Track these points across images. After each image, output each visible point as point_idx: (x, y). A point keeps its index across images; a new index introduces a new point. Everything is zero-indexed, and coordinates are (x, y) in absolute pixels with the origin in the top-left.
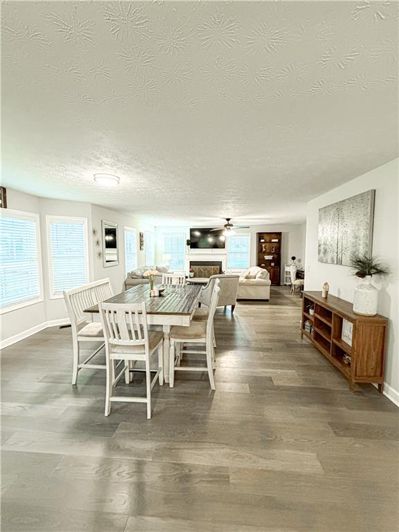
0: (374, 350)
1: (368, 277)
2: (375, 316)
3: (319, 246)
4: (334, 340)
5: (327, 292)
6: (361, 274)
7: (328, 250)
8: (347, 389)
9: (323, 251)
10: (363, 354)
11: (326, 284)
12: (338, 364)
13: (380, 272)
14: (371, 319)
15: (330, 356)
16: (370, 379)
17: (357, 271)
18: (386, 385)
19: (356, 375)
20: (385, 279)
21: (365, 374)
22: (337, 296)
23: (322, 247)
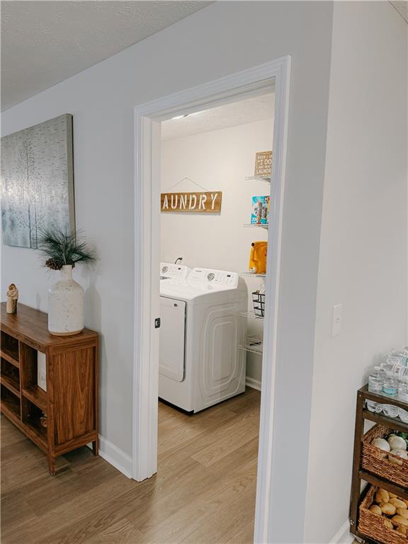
0: (82, 391)
1: (67, 267)
2: (81, 333)
3: (3, 214)
4: (25, 392)
5: (15, 302)
6: (55, 264)
7: (17, 222)
8: (45, 475)
9: (9, 223)
10: (65, 403)
11: (12, 287)
12: (32, 434)
13: (85, 258)
14: (73, 339)
15: (21, 422)
16: (80, 440)
17: (48, 257)
18: (102, 439)
19: (56, 444)
20: (94, 270)
21: (71, 436)
22: (35, 307)
23: (8, 214)
